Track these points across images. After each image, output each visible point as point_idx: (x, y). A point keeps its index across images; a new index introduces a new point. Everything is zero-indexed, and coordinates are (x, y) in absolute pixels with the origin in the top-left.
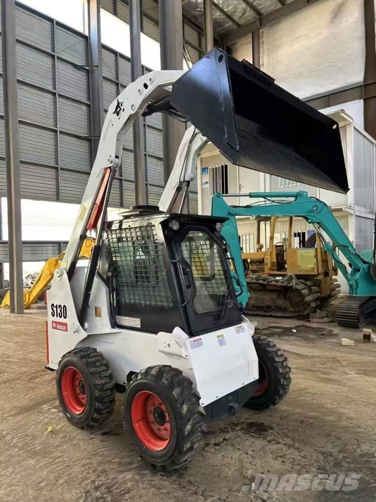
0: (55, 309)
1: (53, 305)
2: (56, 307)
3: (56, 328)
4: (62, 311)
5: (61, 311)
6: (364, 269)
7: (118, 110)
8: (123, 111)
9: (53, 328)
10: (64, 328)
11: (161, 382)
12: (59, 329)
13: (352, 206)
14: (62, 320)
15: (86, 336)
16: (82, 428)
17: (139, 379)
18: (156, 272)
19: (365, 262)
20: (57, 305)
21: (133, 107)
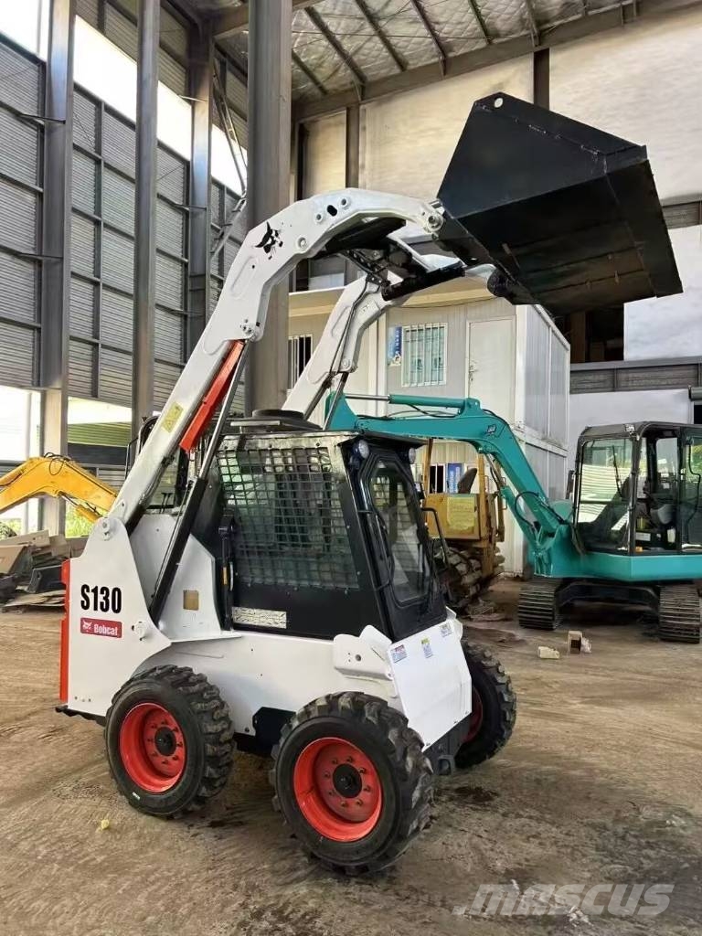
0: (91, 595)
1: (85, 587)
2: (95, 591)
3: (91, 632)
4: (110, 598)
5: (106, 598)
6: (560, 531)
7: (270, 241)
8: (281, 245)
9: (83, 631)
10: (114, 631)
11: (363, 721)
12: (98, 634)
13: (522, 427)
14: (110, 615)
15: (169, 645)
16: (170, 818)
17: (315, 718)
18: (324, 529)
19: (561, 521)
20: (96, 587)
21: (303, 243)
